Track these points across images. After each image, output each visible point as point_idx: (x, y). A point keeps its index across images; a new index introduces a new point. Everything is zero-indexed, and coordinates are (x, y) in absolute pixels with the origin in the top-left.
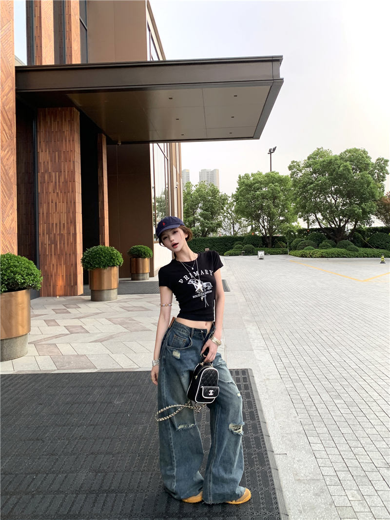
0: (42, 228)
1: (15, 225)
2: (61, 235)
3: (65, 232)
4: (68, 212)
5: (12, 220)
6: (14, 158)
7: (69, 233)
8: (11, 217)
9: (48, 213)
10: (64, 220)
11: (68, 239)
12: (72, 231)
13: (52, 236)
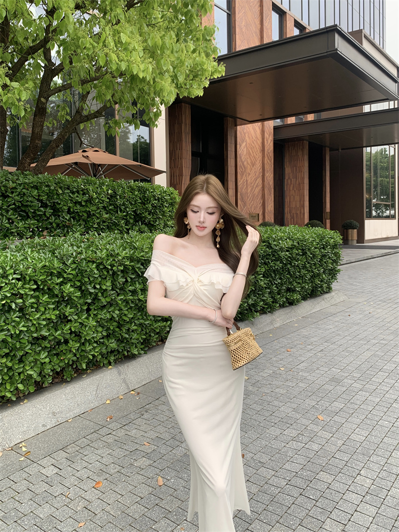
0: (286, 210)
1: (273, 209)
2: (297, 214)
3: (299, 212)
4: (300, 201)
5: (272, 206)
6: (272, 175)
7: (301, 213)
8: (271, 205)
9: (290, 202)
10: (298, 206)
11: (300, 216)
12: (302, 212)
13: (292, 214)
